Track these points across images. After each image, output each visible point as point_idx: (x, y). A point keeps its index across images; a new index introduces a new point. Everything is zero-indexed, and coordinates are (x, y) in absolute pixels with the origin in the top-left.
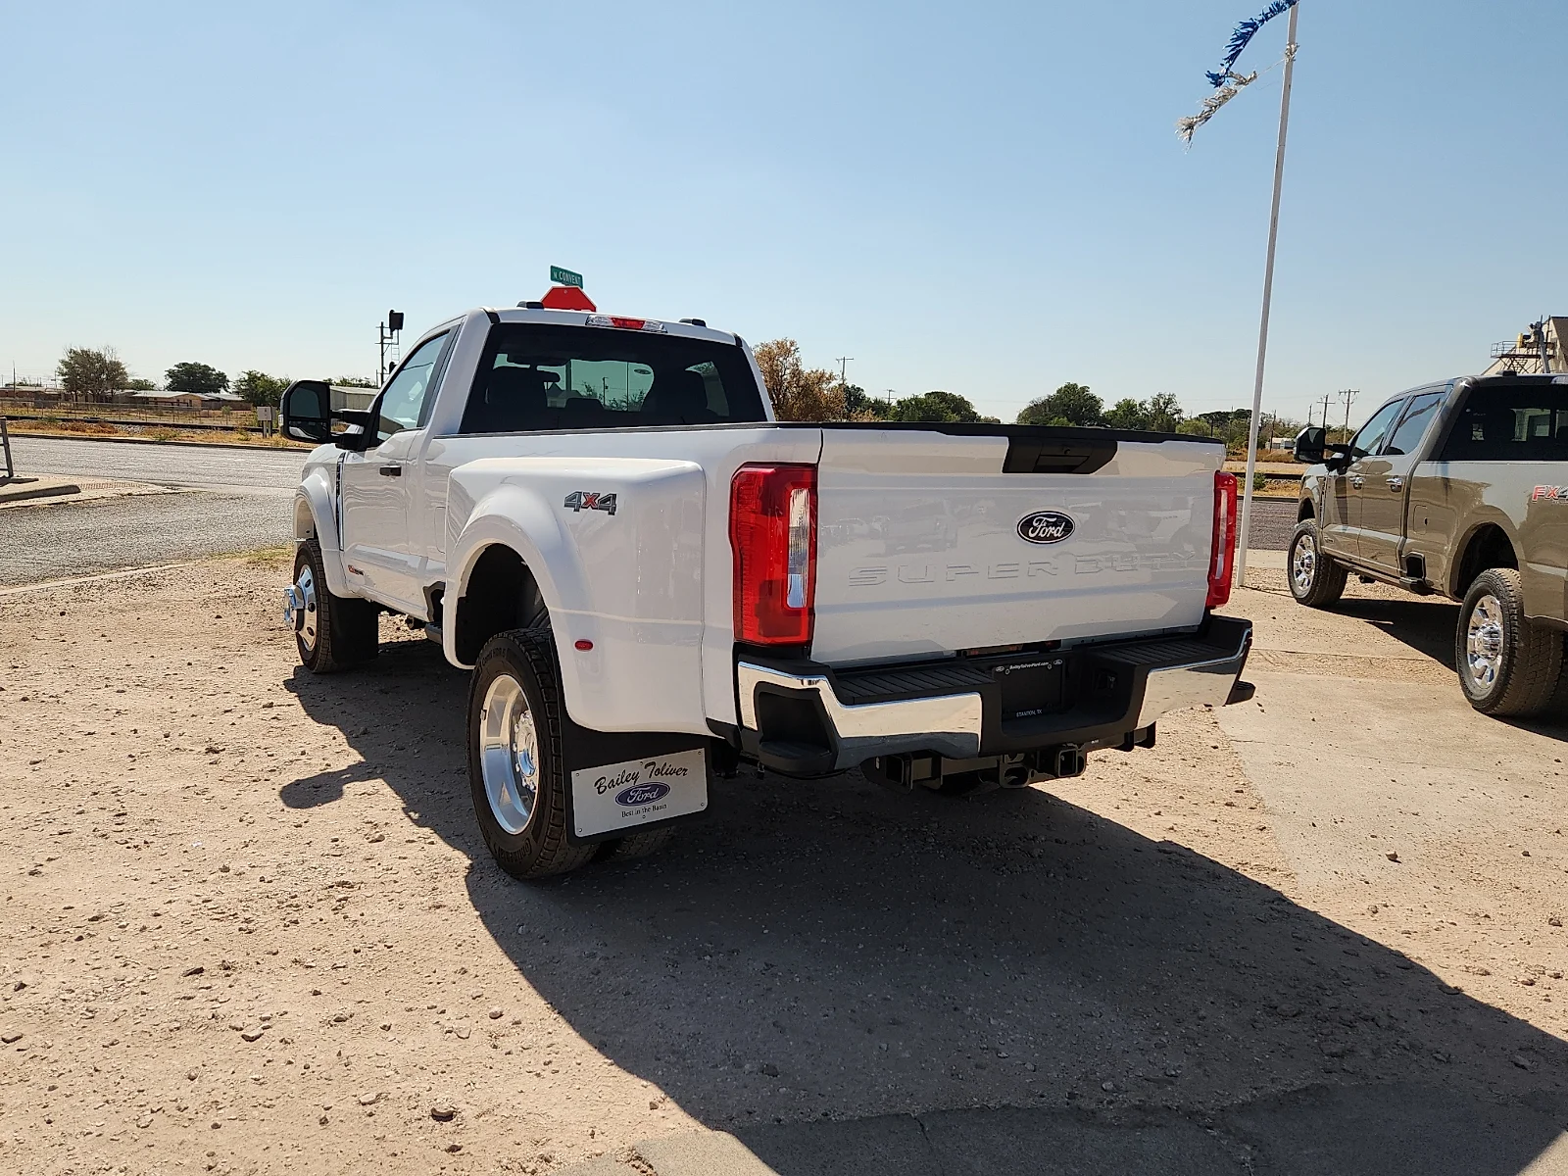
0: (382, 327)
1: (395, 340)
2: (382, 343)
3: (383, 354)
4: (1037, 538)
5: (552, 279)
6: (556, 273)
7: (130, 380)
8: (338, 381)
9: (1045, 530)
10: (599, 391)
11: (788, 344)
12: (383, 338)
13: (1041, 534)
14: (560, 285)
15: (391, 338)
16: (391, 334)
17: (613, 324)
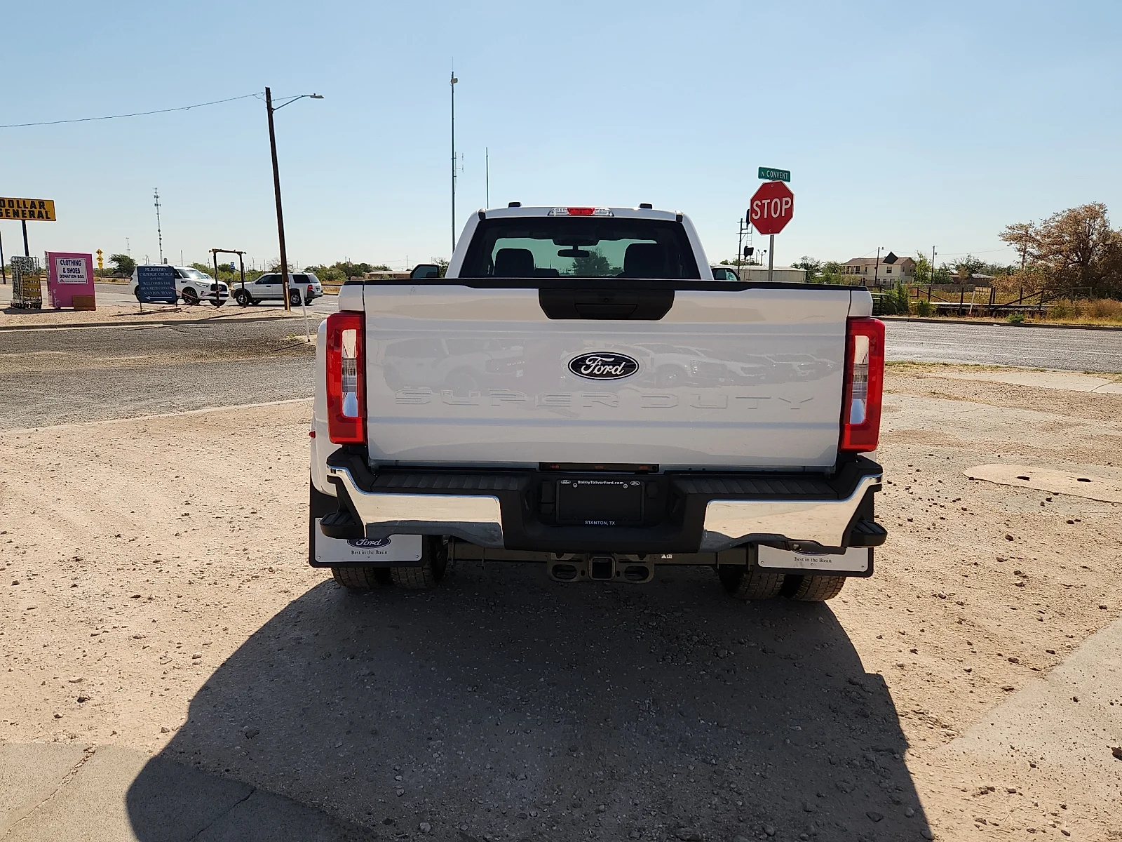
0: (741, 222)
1: (749, 230)
2: (741, 233)
3: (740, 241)
4: (591, 374)
5: (760, 177)
6: (763, 172)
7: (611, 268)
8: (732, 262)
9: (600, 369)
10: (929, 258)
11: (1097, 208)
12: (742, 229)
13: (596, 371)
14: (767, 181)
15: (747, 229)
16: (747, 226)
17: (568, 213)
